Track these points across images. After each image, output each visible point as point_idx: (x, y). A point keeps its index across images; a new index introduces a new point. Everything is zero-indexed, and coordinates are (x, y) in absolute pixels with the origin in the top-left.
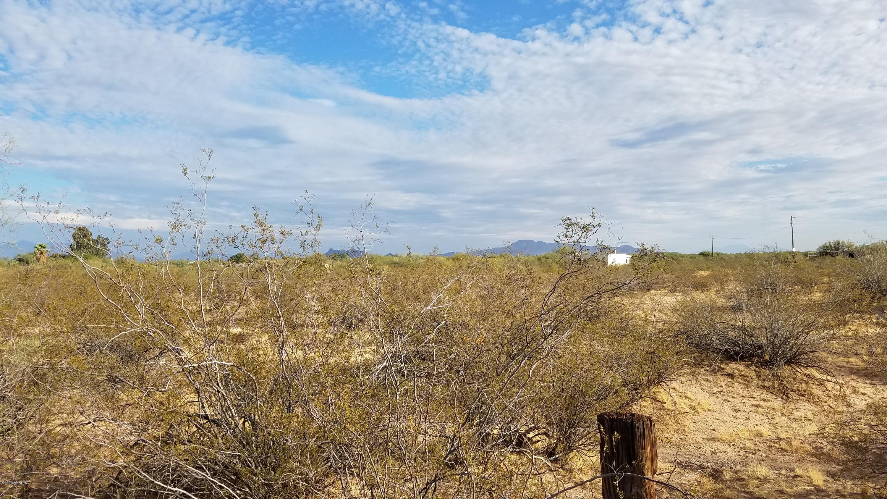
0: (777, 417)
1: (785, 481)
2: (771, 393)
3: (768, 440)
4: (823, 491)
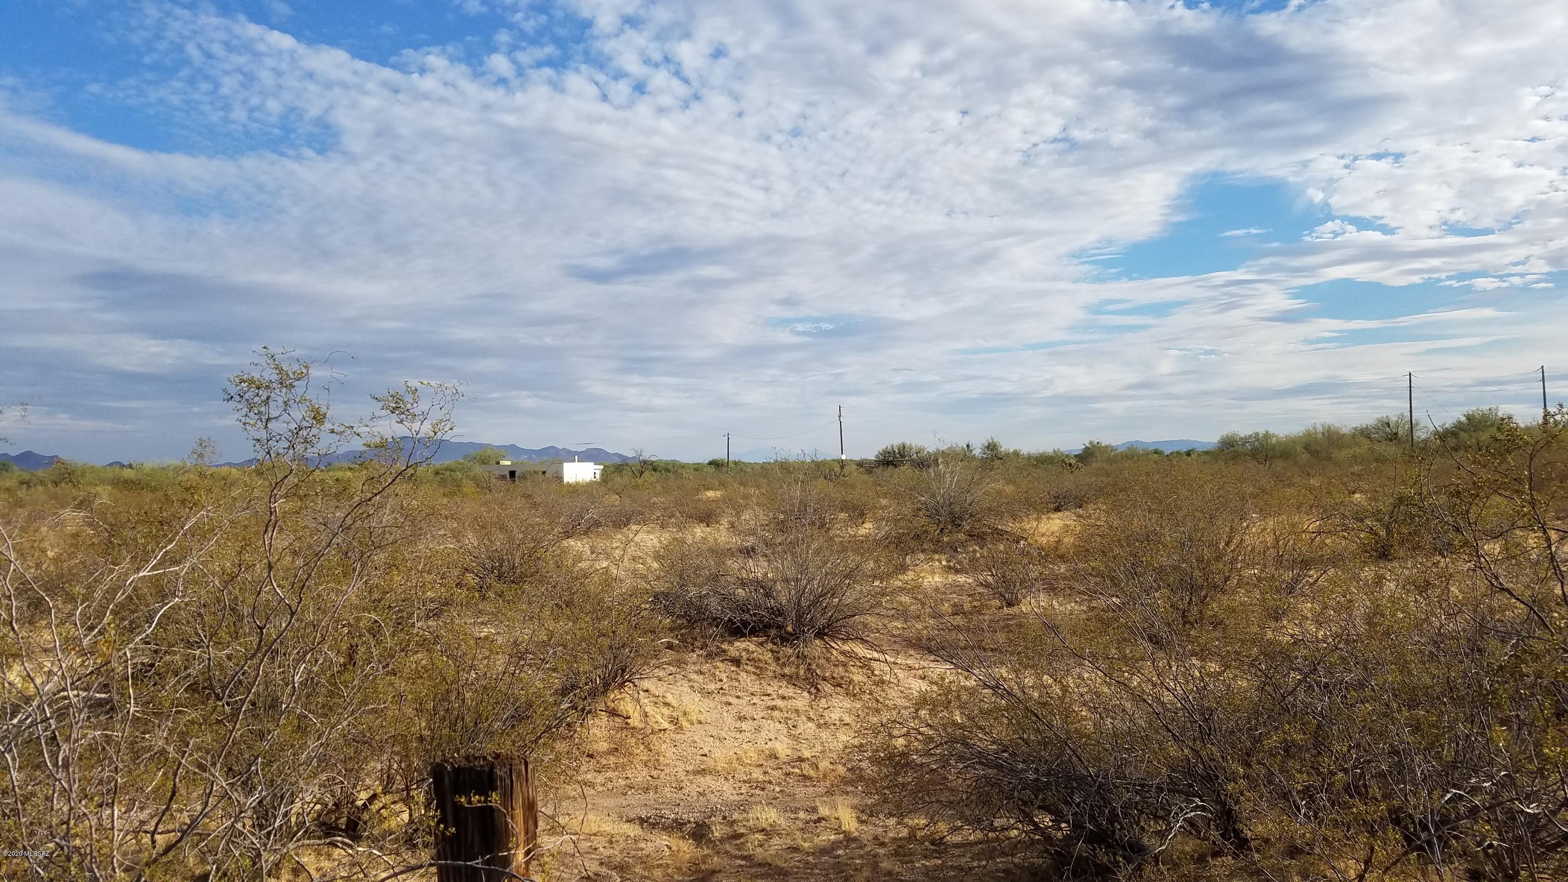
0: (800, 724)
1: (802, 829)
2: (794, 685)
3: (784, 763)
4: (855, 840)
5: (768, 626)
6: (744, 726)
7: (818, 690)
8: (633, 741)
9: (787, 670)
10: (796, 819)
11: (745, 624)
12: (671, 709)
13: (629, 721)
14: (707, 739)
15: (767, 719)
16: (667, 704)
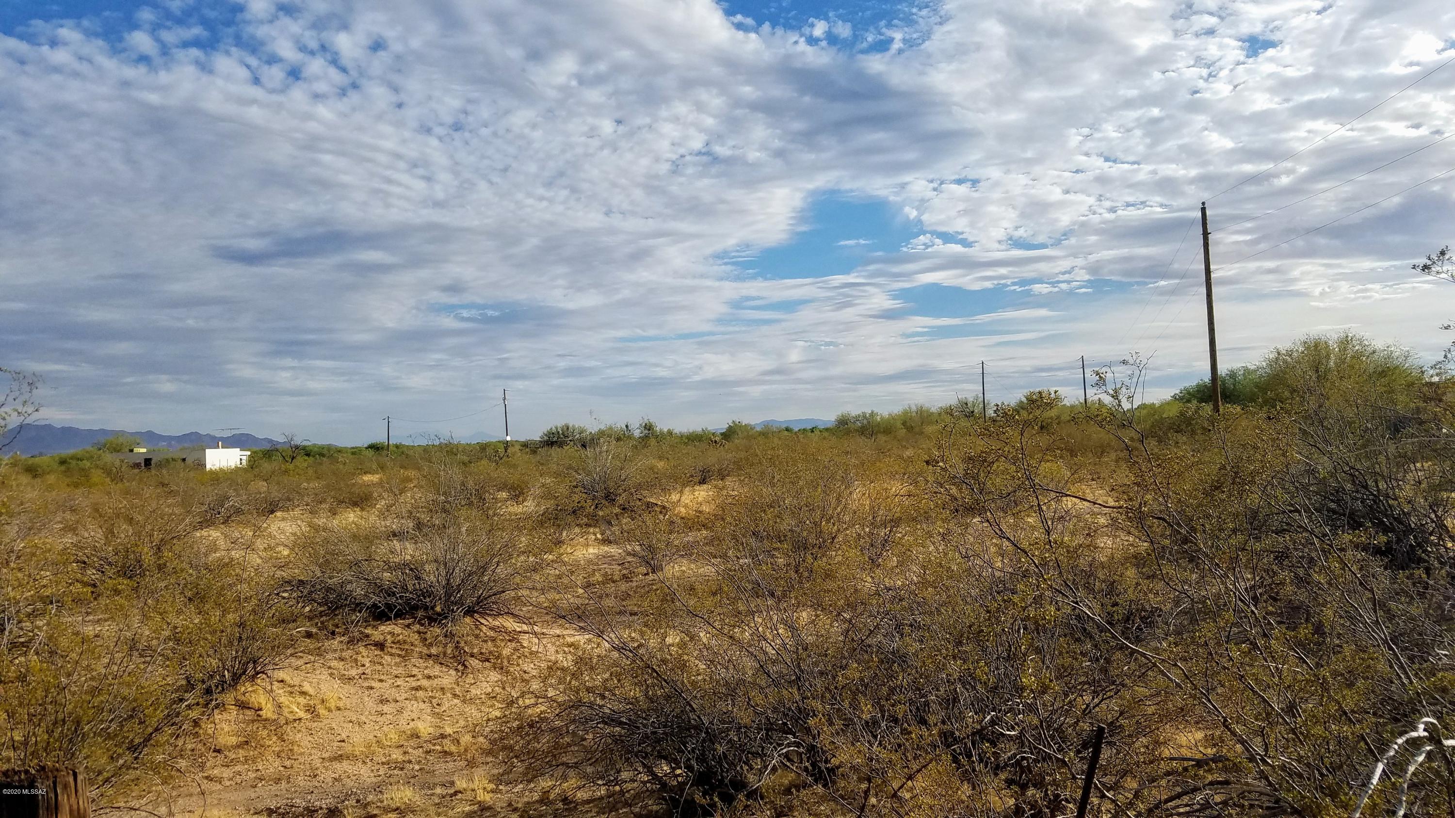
0: (445, 702)
1: (438, 804)
2: (441, 664)
3: (426, 742)
4: (489, 808)
5: (416, 608)
6: (386, 708)
7: (466, 667)
8: (266, 732)
9: (434, 650)
10: (432, 795)
11: (390, 607)
12: (308, 697)
13: (260, 713)
14: (345, 725)
15: (411, 700)
16: (303, 693)
